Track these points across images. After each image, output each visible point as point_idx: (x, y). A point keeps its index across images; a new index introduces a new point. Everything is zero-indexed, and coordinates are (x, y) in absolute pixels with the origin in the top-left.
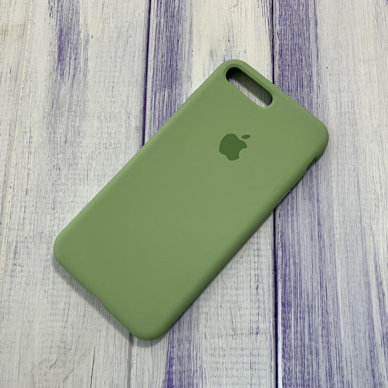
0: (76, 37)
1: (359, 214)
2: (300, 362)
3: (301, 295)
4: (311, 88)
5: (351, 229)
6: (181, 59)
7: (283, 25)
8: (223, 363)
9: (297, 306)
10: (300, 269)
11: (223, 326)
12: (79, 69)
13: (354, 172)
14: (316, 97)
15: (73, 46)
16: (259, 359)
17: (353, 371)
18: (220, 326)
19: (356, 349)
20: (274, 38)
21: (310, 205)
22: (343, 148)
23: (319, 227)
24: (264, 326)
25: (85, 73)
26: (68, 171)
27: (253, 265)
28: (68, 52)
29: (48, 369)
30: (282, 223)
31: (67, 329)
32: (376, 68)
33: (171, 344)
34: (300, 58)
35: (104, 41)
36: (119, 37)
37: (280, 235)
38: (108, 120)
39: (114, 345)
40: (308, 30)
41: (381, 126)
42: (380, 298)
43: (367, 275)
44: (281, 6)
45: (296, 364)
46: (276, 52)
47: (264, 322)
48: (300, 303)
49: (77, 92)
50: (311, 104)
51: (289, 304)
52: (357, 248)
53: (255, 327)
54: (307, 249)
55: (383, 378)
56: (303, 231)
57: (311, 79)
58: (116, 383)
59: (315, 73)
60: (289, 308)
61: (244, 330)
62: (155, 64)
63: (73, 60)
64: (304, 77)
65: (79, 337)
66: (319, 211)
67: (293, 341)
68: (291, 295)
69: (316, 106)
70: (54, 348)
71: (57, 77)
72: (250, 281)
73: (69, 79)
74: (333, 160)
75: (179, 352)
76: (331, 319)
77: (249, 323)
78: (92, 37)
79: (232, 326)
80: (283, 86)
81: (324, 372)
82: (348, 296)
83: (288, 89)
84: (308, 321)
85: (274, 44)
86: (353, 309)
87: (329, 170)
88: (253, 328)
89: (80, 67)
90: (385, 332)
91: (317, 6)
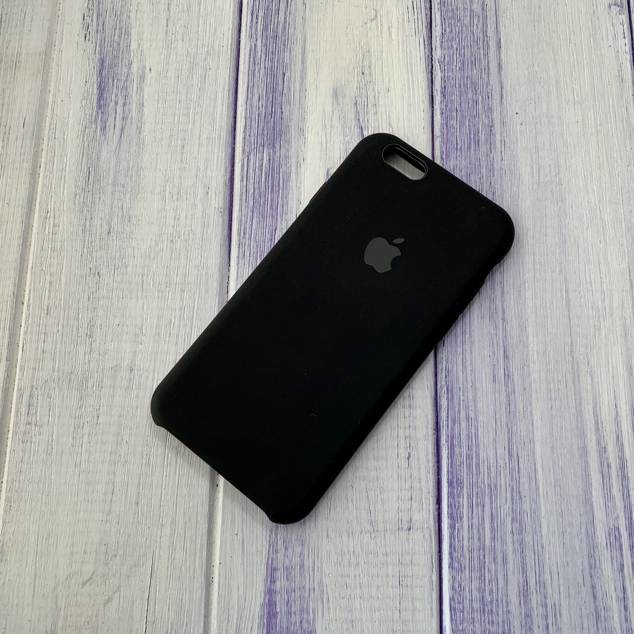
0: (125, 70)
1: (570, 340)
2: (478, 575)
3: (478, 467)
4: (491, 144)
5: (557, 364)
6: (289, 103)
7: (448, 48)
8: (355, 576)
9: (471, 485)
10: (476, 428)
11: (355, 518)
12: (129, 120)
13: (560, 274)
14: (500, 158)
15: (121, 85)
16: (412, 569)
17: (562, 589)
18: (351, 517)
19: (566, 554)
20: (434, 68)
21: (491, 326)
22: (543, 238)
23: (506, 360)
24: (419, 518)
25: (139, 125)
26: (112, 277)
27: (402, 421)
28: (113, 94)
29: (81, 586)
30: (448, 356)
31: (111, 523)
32: (594, 113)
33: (273, 546)
34: (475, 99)
35: (169, 75)
36: (193, 70)
37: (444, 375)
38: (175, 198)
39: (184, 549)
40: (486, 55)
41: (602, 201)
42: (604, 472)
43: (582, 435)
44: (445, 19)
45: (470, 577)
46: (437, 90)
47: (419, 512)
48: (476, 481)
49: (127, 155)
50: (491, 169)
51: (459, 482)
52: (567, 395)
53: (405, 518)
54: (487, 396)
55: (610, 598)
56: (481, 368)
57: (491, 131)
58: (186, 609)
59: (498, 122)
60: (459, 488)
61: (388, 524)
62: (248, 111)
63: (120, 106)
64: (480, 128)
65: (129, 536)
66: (506, 337)
67: (466, 542)
68: (462, 469)
69: (500, 172)
70: (89, 554)
71: (95, 131)
72: (398, 446)
73: (115, 136)
74: (527, 257)
75: (286, 559)
76: (526, 506)
77: (397, 513)
78: (150, 70)
79: (369, 518)
80: (447, 142)
81: (516, 590)
82: (553, 469)
83: (455, 146)
84: (490, 510)
85: (434, 77)
86: (560, 490)
87: (521, 271)
88: (403, 520)
89: (132, 117)
90: (611, 527)
91: (501, 18)
